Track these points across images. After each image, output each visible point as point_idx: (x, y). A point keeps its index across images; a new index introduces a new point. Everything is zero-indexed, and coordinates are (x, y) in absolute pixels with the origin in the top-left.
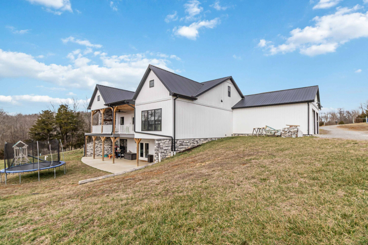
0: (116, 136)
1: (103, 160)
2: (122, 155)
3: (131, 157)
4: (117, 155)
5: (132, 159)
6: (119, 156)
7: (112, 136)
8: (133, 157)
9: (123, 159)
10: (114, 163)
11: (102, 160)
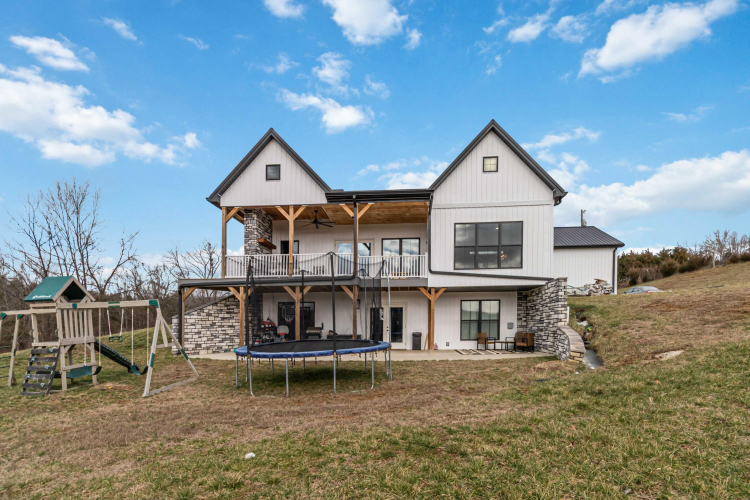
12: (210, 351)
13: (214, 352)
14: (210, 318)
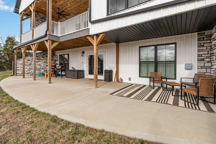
0: (54, 39)
1: (35, 80)
2: (63, 73)
3: (76, 75)
4: (55, 73)
5: (78, 78)
6: (59, 75)
7: (47, 38)
8: (79, 75)
9: (64, 78)
10: (50, 83)
11: (33, 79)
12: (29, 75)
13: (31, 75)
14: (29, 61)
